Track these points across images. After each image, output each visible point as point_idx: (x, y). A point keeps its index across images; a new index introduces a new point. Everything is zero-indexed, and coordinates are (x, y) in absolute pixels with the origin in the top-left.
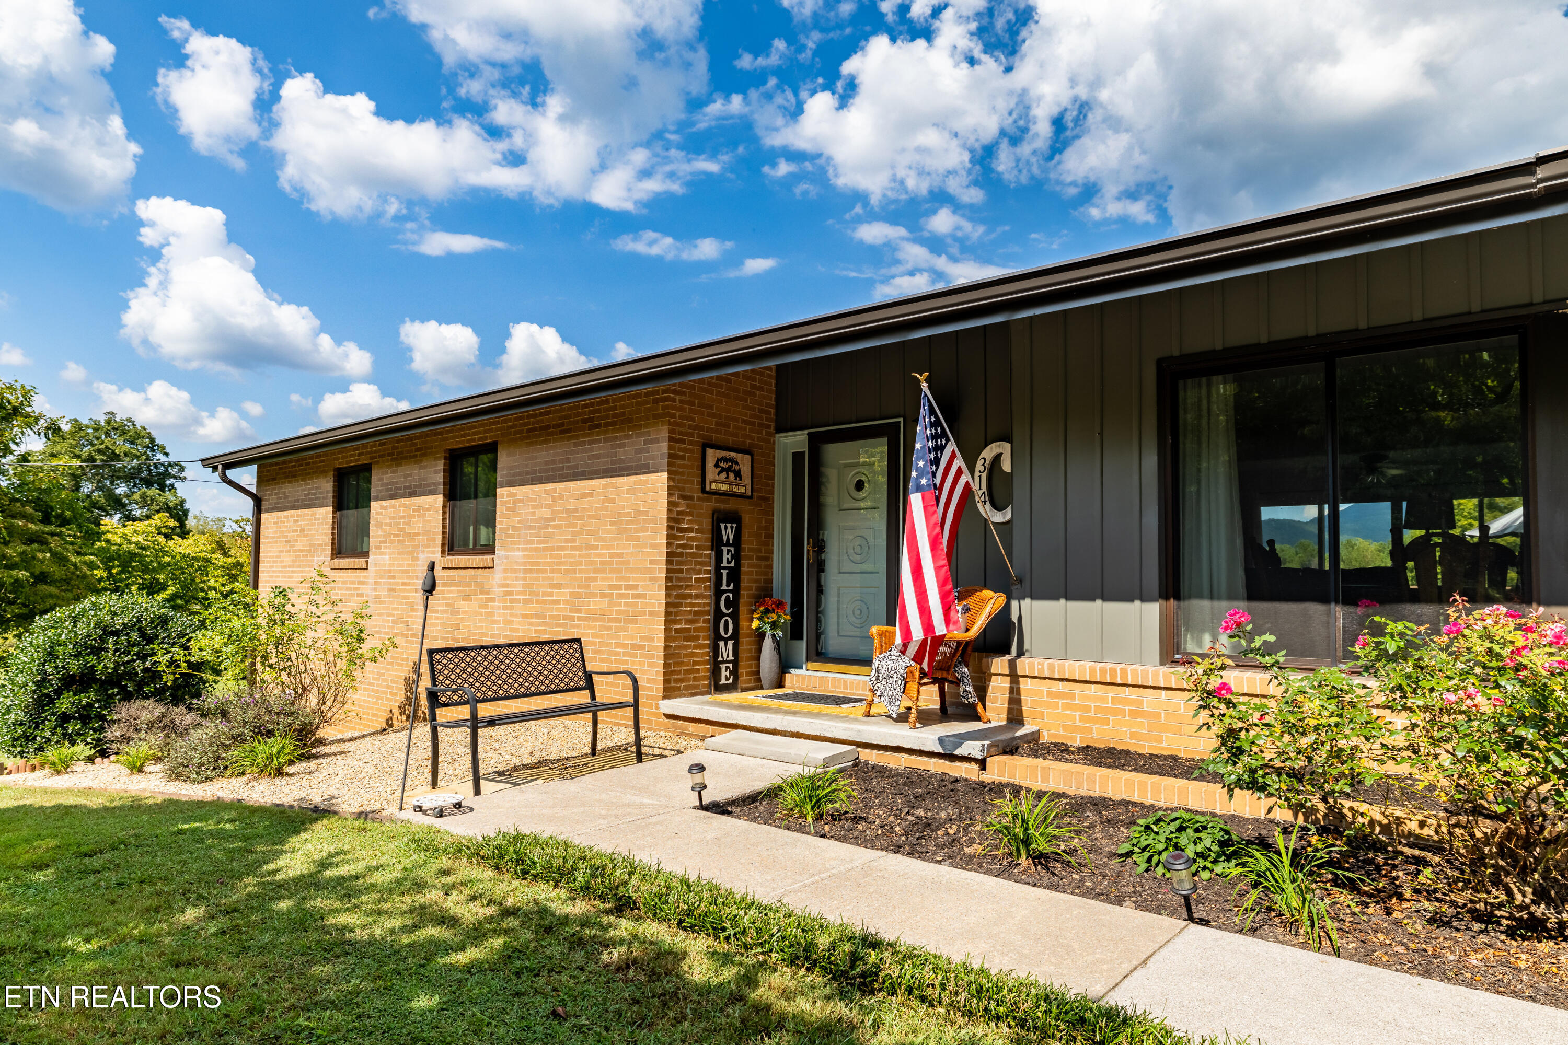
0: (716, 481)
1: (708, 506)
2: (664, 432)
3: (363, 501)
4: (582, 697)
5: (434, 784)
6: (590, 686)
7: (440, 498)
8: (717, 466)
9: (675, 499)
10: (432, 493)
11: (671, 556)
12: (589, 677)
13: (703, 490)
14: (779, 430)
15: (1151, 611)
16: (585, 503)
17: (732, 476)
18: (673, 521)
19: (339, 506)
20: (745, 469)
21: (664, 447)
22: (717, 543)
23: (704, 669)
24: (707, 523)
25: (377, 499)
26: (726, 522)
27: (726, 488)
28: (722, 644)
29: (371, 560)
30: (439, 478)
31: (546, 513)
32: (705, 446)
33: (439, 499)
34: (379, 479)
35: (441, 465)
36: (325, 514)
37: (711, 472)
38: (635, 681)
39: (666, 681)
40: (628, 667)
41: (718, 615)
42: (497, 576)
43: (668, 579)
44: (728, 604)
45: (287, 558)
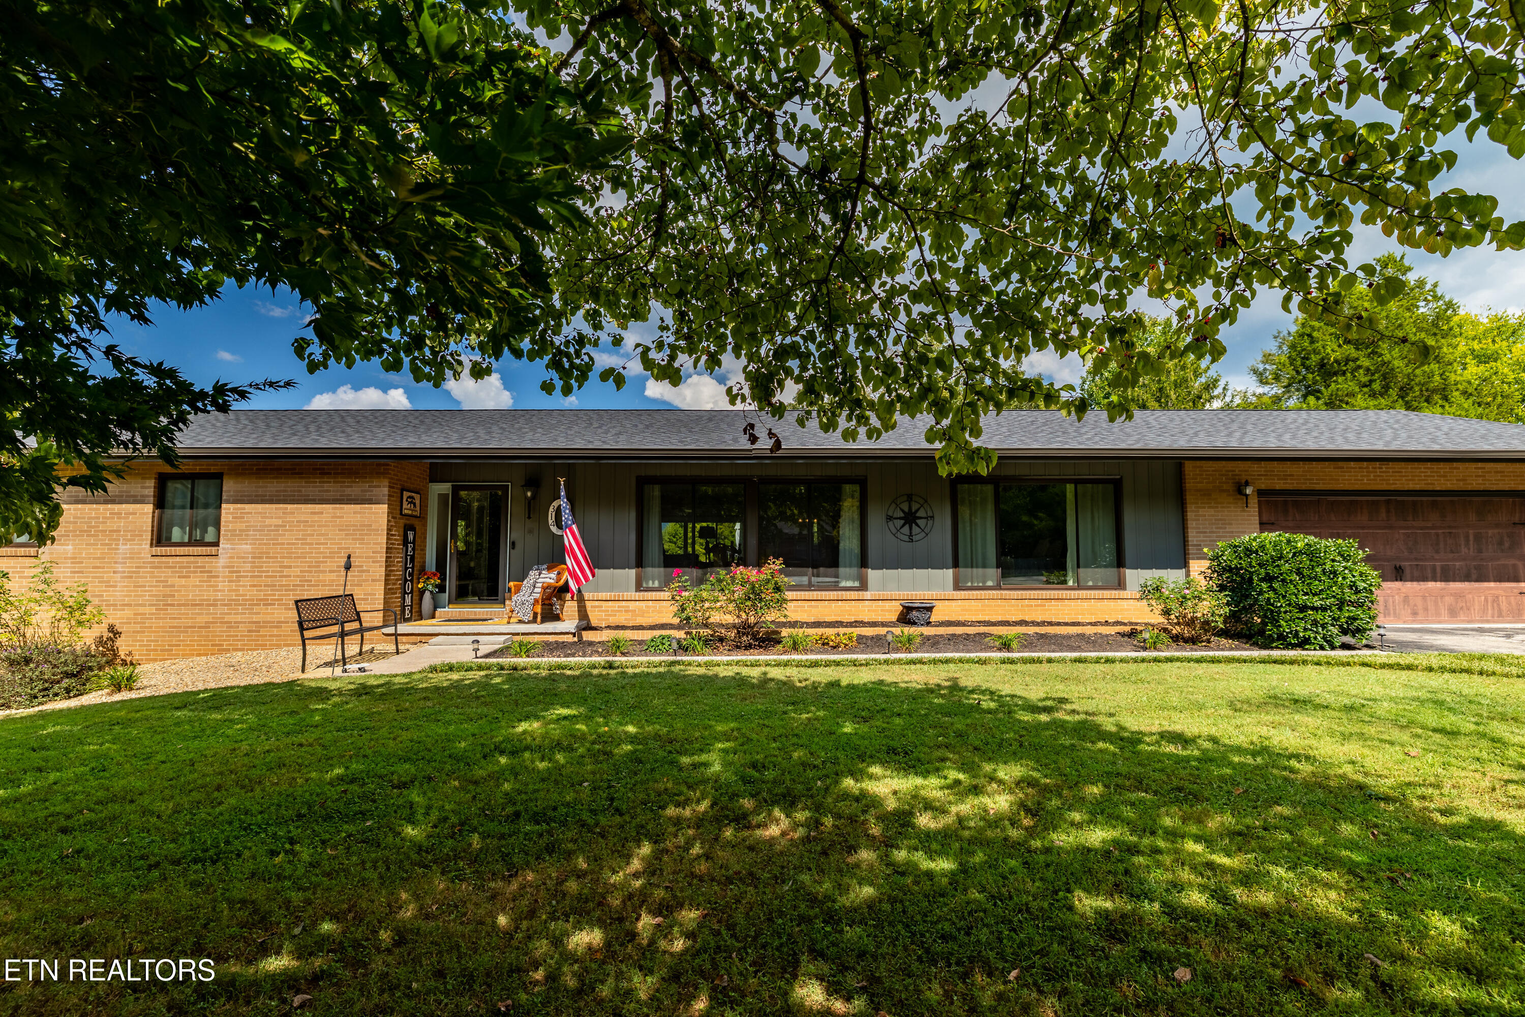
0: (407, 509)
1: (402, 522)
4: (356, 625)
5: (303, 671)
6: (359, 619)
8: (407, 501)
9: (390, 518)
11: (388, 550)
12: (358, 614)
13: (401, 514)
14: (433, 480)
15: (633, 572)
16: (316, 518)
17: (412, 506)
18: (389, 531)
20: (418, 502)
21: (385, 491)
22: (405, 542)
23: (400, 610)
24: (402, 531)
26: (410, 531)
27: (410, 512)
28: (406, 596)
29: (43, 549)
30: (149, 494)
31: (276, 522)
32: (402, 490)
33: (149, 508)
35: (150, 483)
37: (405, 505)
41: (406, 580)
42: (222, 561)
43: (386, 562)
44: (409, 575)
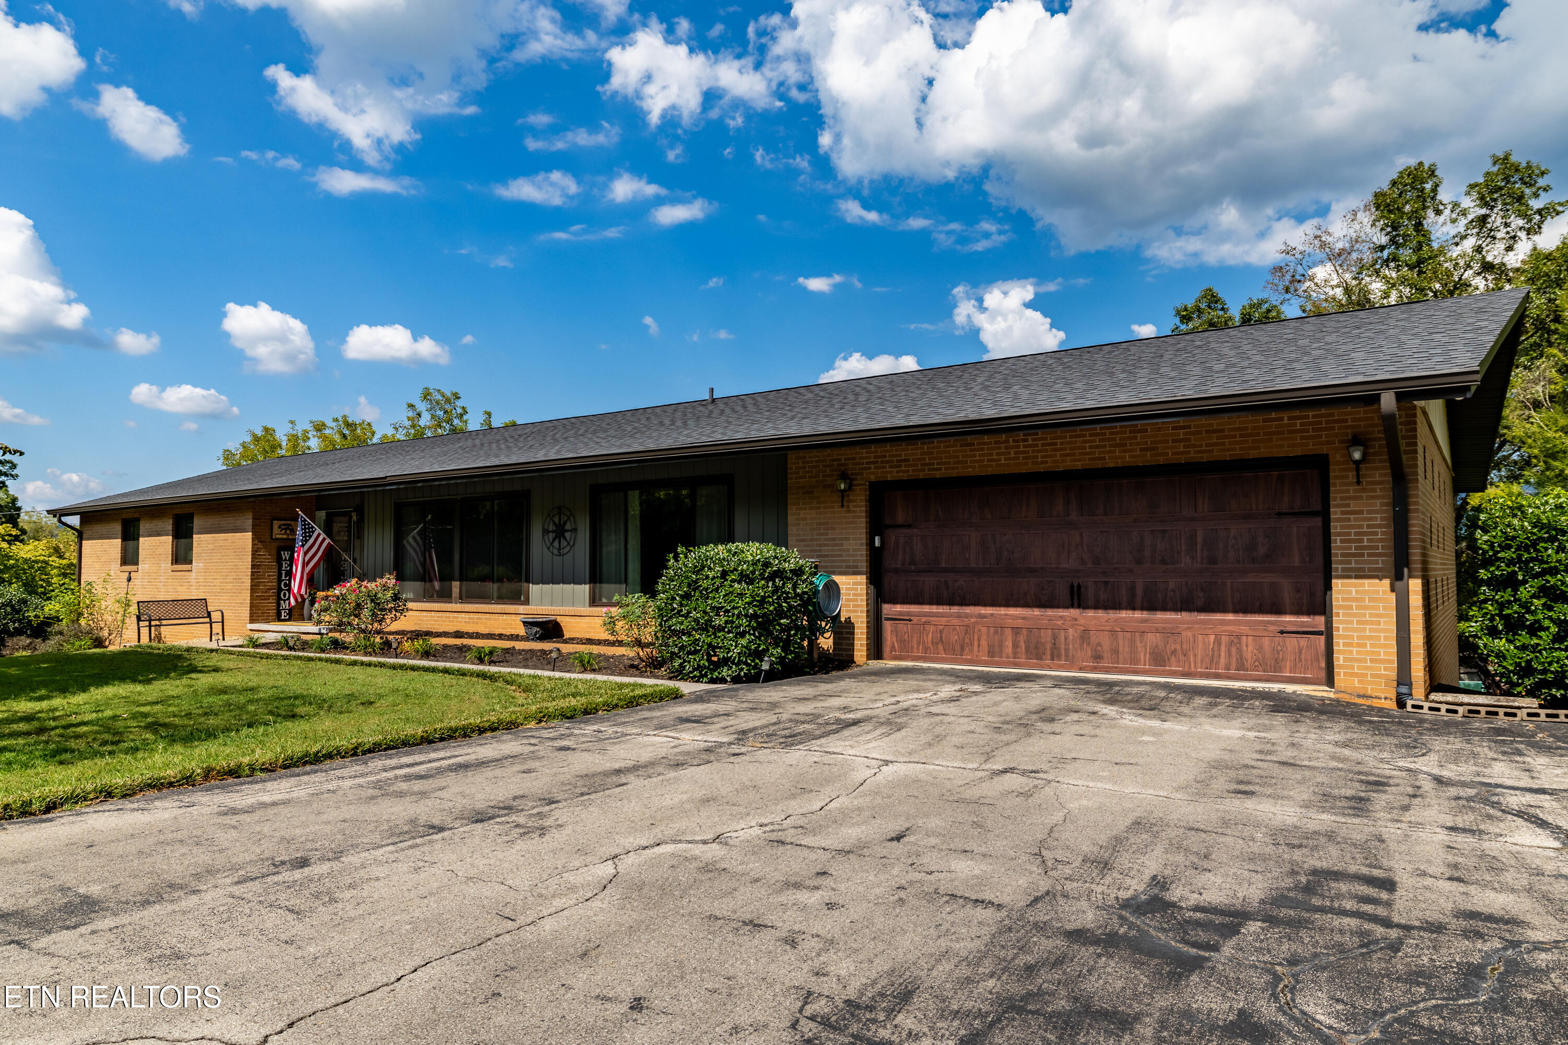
0: (280, 534)
1: (275, 545)
2: (250, 516)
3: (136, 538)
6: (209, 616)
7: (171, 538)
8: (279, 527)
9: (256, 542)
10: (167, 535)
11: (253, 566)
12: (209, 613)
13: (272, 538)
16: (225, 543)
17: (288, 532)
18: (255, 552)
19: (125, 538)
21: (250, 521)
22: (279, 560)
23: (273, 612)
24: (274, 552)
25: (143, 536)
26: (284, 551)
27: (285, 537)
28: (282, 602)
29: (140, 567)
30: (170, 527)
31: (211, 546)
32: (273, 520)
34: (144, 526)
35: (171, 521)
36: (118, 542)
37: (276, 531)
38: (222, 613)
39: (251, 616)
40: (221, 608)
41: (280, 590)
42: (193, 574)
43: (252, 575)
44: (285, 585)
45: (97, 566)
